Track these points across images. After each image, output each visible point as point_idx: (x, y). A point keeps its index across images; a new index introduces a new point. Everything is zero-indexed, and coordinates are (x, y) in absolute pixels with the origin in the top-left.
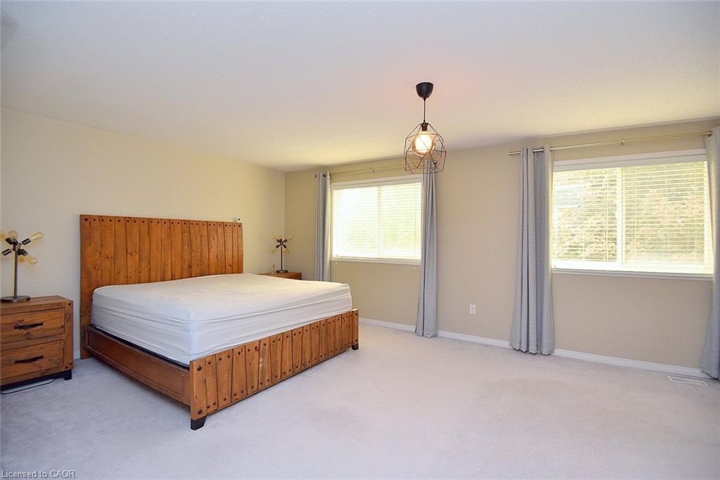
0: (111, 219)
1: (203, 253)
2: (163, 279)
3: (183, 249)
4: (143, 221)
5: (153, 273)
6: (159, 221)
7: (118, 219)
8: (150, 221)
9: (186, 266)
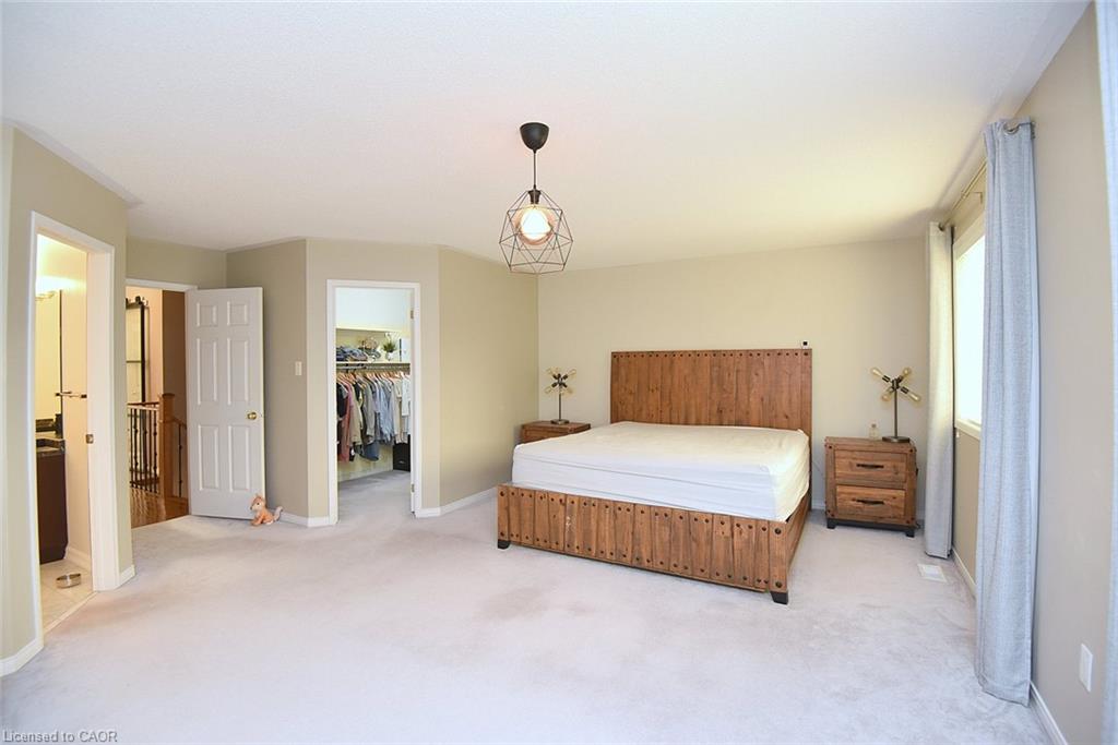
0: (635, 354)
1: (740, 395)
2: (686, 423)
3: (711, 388)
4: (666, 354)
5: (675, 415)
6: (682, 354)
7: (642, 354)
8: (673, 353)
9: (715, 409)
